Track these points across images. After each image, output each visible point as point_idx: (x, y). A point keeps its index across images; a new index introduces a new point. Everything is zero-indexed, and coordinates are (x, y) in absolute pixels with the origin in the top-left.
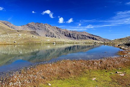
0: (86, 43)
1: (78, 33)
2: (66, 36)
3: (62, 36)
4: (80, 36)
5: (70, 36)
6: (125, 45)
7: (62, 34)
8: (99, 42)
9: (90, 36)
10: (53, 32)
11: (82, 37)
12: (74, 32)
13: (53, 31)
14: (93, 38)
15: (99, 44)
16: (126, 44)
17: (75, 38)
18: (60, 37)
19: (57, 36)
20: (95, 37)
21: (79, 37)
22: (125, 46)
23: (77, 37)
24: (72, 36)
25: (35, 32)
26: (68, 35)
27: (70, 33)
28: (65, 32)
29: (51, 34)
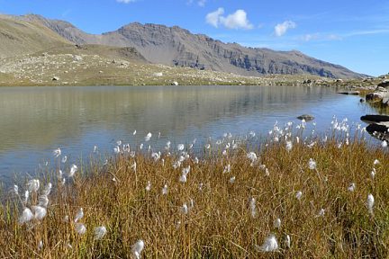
1: (272, 56)
2: (234, 63)
3: (221, 64)
4: (280, 66)
5: (248, 66)
7: (223, 58)
9: (312, 66)
10: (196, 52)
11: (284, 69)
12: (261, 53)
13: (197, 48)
14: (321, 73)
17: (263, 72)
18: (215, 67)
19: (206, 64)
20: (326, 68)
21: (277, 69)
23: (271, 67)
24: (253, 63)
25: (132, 50)
26: (243, 60)
27: (247, 56)
28: (233, 51)
29: (191, 58)
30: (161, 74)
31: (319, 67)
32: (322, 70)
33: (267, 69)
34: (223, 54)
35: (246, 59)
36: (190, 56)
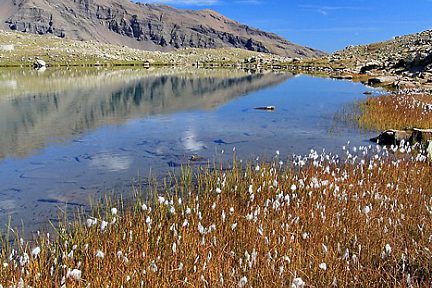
0: (205, 63)
1: (174, 19)
2: (115, 29)
3: (93, 30)
4: (188, 34)
5: (138, 34)
6: (396, 67)
7: (95, 19)
8: (267, 58)
9: (235, 34)
10: (48, 8)
11: (195, 38)
12: (157, 13)
14: (248, 45)
15: (267, 66)
16: (401, 63)
17: (163, 43)
18: (83, 34)
19: (67, 28)
20: (256, 38)
21: (183, 39)
22: (398, 73)
23: (173, 36)
24: (145, 29)
26: (129, 24)
27: (135, 17)
28: (112, 8)
29: (39, 19)
30: (10, 47)
31: (246, 36)
32: (250, 41)
33: (167, 39)
34: (94, 12)
35: (134, 21)
36: (37, 14)
